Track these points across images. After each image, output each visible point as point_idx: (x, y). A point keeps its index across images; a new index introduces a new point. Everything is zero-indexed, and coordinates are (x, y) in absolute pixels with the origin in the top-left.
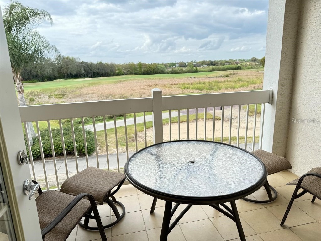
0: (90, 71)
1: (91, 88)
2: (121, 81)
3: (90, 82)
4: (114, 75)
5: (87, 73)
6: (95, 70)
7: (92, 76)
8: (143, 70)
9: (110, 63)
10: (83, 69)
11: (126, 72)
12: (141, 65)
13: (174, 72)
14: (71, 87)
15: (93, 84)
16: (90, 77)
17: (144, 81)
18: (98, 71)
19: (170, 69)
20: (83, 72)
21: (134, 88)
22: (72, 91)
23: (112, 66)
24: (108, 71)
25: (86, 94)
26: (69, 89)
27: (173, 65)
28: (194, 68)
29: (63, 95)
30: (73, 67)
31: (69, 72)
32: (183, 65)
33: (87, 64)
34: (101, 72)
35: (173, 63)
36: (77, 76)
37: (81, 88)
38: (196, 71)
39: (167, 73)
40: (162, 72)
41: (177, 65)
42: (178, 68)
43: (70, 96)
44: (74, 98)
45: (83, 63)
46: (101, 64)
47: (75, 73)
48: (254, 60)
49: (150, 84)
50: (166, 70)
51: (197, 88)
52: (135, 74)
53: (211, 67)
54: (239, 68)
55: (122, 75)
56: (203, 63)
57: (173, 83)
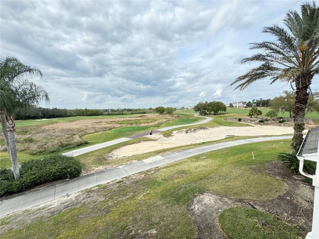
0: (46, 114)
1: (51, 126)
2: (74, 120)
3: (49, 122)
4: (66, 116)
5: (44, 115)
6: (51, 114)
7: (48, 117)
8: (88, 113)
9: (63, 108)
10: (40, 112)
11: (76, 114)
12: (86, 110)
13: (109, 115)
15: (52, 123)
16: (46, 118)
17: (91, 120)
18: (53, 114)
19: (107, 113)
20: (41, 114)
21: (86, 125)
22: (34, 129)
23: (65, 110)
24: (62, 114)
25: (48, 130)
26: (30, 127)
27: (107, 110)
28: (121, 112)
30: (32, 111)
31: (27, 115)
32: (112, 110)
33: (44, 109)
34: (56, 114)
35: (107, 109)
36: (35, 118)
37: (42, 126)
38: (123, 114)
39: (105, 115)
40: (102, 115)
41: (110, 110)
42: (110, 112)
43: (33, 132)
44: (37, 133)
45: (40, 108)
46: (56, 109)
47: (34, 115)
48: (151, 109)
49: (97, 121)
50: (104, 113)
51: (128, 124)
52: (83, 115)
53: (131, 112)
54: (145, 113)
55: (73, 116)
56: (125, 110)
57: (112, 121)
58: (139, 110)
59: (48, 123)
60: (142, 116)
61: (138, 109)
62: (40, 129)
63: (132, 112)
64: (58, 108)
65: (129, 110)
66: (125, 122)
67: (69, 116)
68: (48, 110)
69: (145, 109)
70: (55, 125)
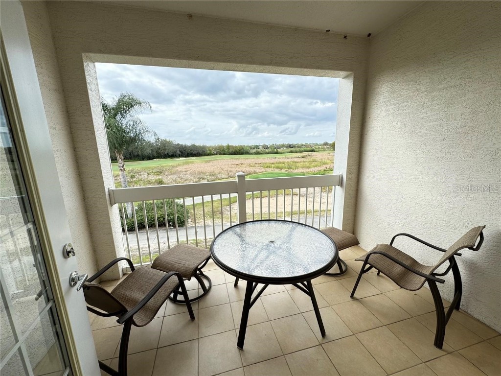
0: (184, 152)
1: (185, 167)
2: (211, 161)
3: (185, 161)
4: (205, 155)
6: (189, 151)
8: (230, 151)
9: (202, 145)
10: (178, 150)
11: (216, 153)
12: (228, 147)
13: (257, 153)
14: (168, 166)
15: (187, 163)
17: (232, 160)
18: (191, 152)
19: (254, 151)
20: (179, 152)
23: (204, 147)
24: (200, 152)
26: (165, 168)
27: (257, 147)
28: (275, 150)
29: (161, 173)
30: (170, 148)
31: (166, 153)
32: (265, 147)
33: (182, 146)
34: (194, 152)
35: (257, 145)
36: (173, 156)
37: (176, 167)
38: (277, 153)
39: (252, 154)
40: (247, 153)
41: (260, 147)
42: (261, 150)
44: (170, 175)
45: (178, 144)
46: (194, 146)
47: (172, 153)
48: (326, 144)
49: (237, 163)
50: (251, 151)
51: (278, 168)
52: (224, 154)
53: (290, 149)
54: (312, 151)
55: (213, 155)
56: (283, 146)
57: (257, 162)
58: (306, 146)
59: (183, 163)
60: (306, 156)
61: (304, 144)
62: (173, 170)
63: (292, 149)
64: (197, 144)
65: (290, 146)
66: (273, 165)
67: (208, 155)
68: (186, 146)
69: (317, 144)
70: (190, 165)
